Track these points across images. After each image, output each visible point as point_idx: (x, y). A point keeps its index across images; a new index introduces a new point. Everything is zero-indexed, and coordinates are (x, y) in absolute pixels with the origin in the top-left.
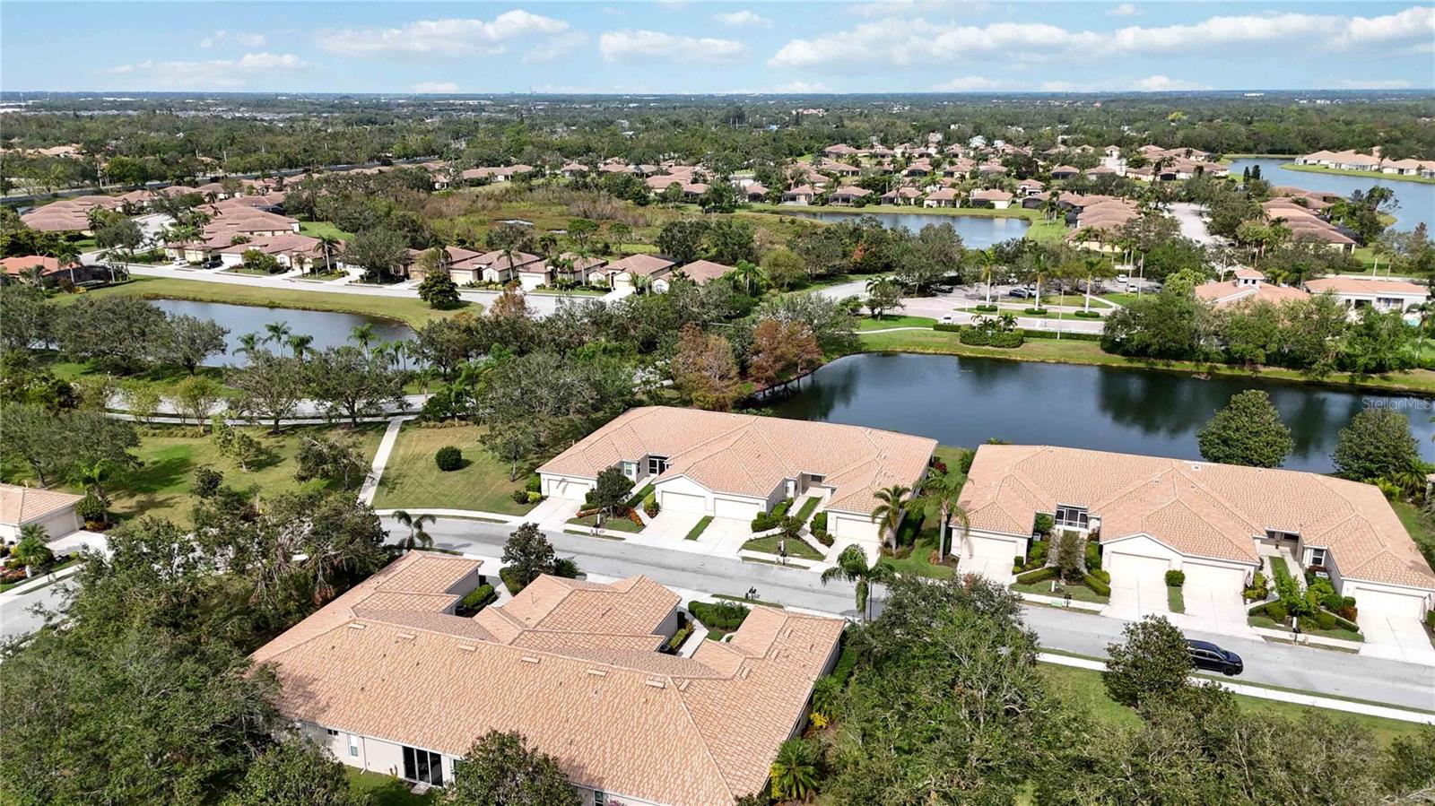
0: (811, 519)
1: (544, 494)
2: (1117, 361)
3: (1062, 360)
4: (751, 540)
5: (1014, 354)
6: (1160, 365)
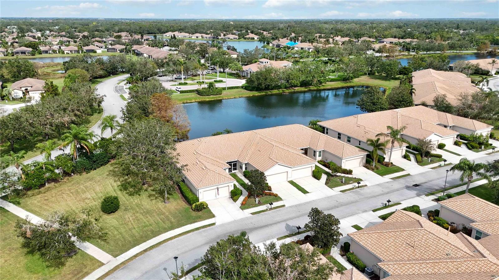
2: (256, 94)
4: (326, 184)
5: (221, 97)
6: (269, 93)
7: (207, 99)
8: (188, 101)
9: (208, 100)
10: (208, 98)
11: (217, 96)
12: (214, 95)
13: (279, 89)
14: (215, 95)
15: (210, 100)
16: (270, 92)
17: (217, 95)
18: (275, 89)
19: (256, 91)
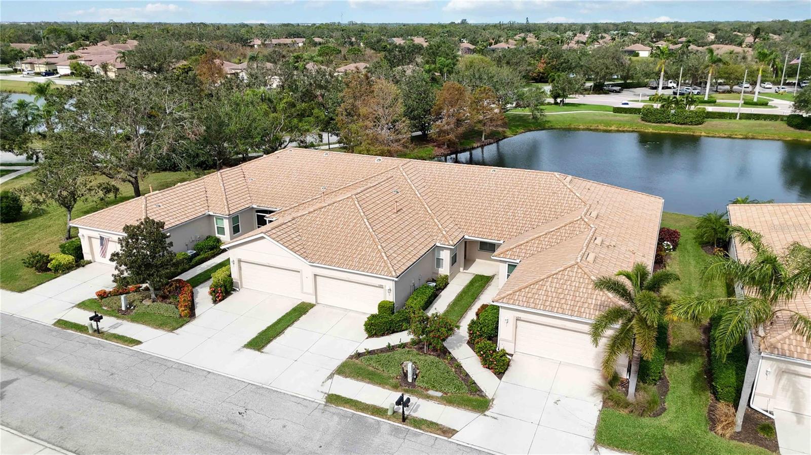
0: (471, 315)
1: (86, 258)
3: (750, 135)
4: (359, 355)
5: (698, 130)
7: (651, 128)
8: (601, 127)
9: (651, 130)
10: (653, 128)
11: (683, 126)
15: (657, 131)
17: (684, 124)
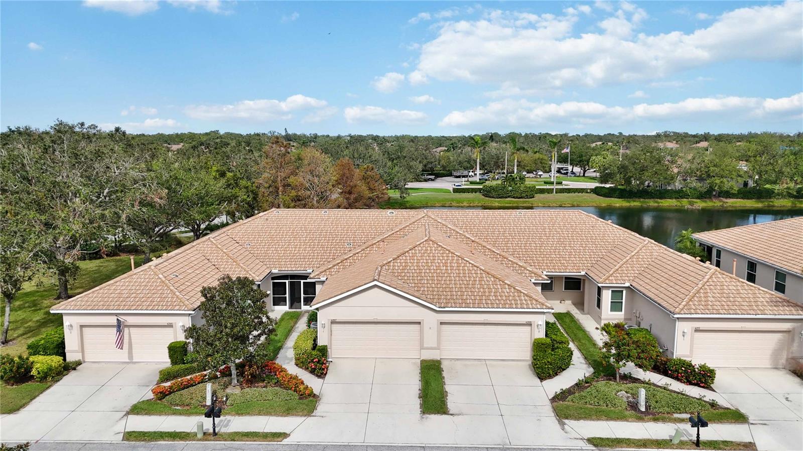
1: (71, 357)
2: (618, 203)
4: (557, 398)
6: (652, 203)
10: (499, 202)
12: (514, 198)
13: (682, 197)
14: (517, 198)
16: (657, 202)
17: (521, 198)
18: (671, 198)
19: (619, 198)
